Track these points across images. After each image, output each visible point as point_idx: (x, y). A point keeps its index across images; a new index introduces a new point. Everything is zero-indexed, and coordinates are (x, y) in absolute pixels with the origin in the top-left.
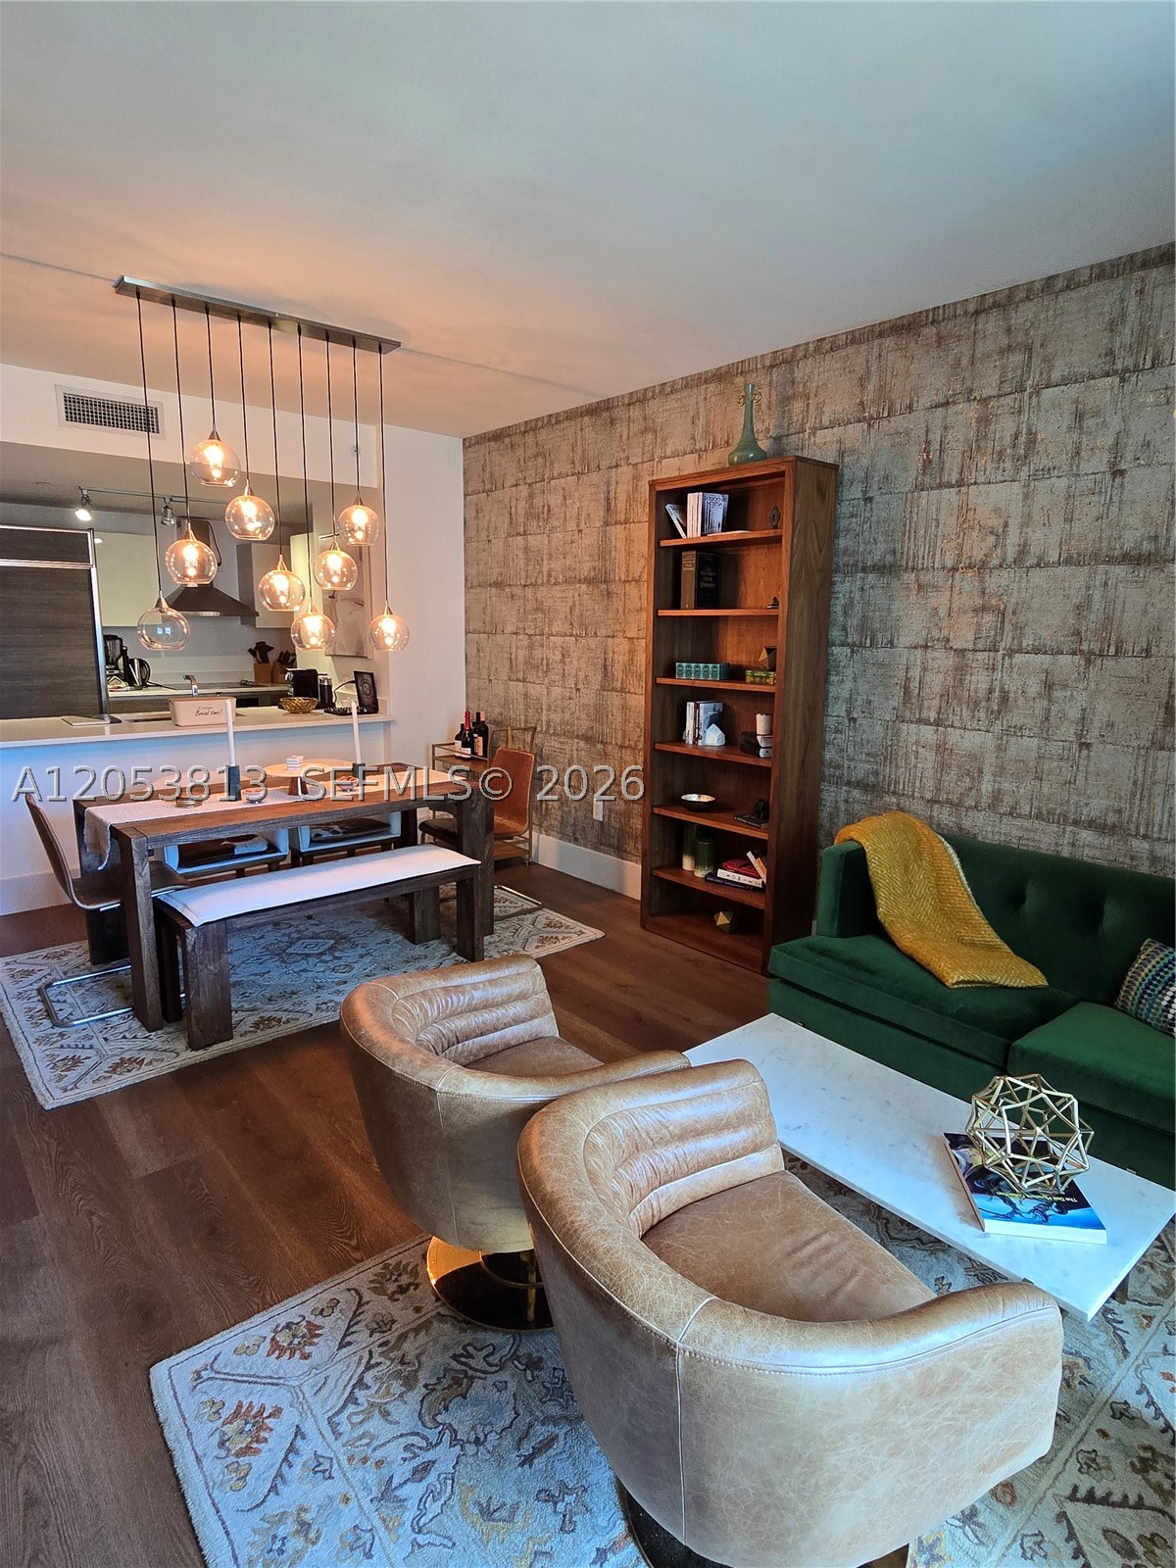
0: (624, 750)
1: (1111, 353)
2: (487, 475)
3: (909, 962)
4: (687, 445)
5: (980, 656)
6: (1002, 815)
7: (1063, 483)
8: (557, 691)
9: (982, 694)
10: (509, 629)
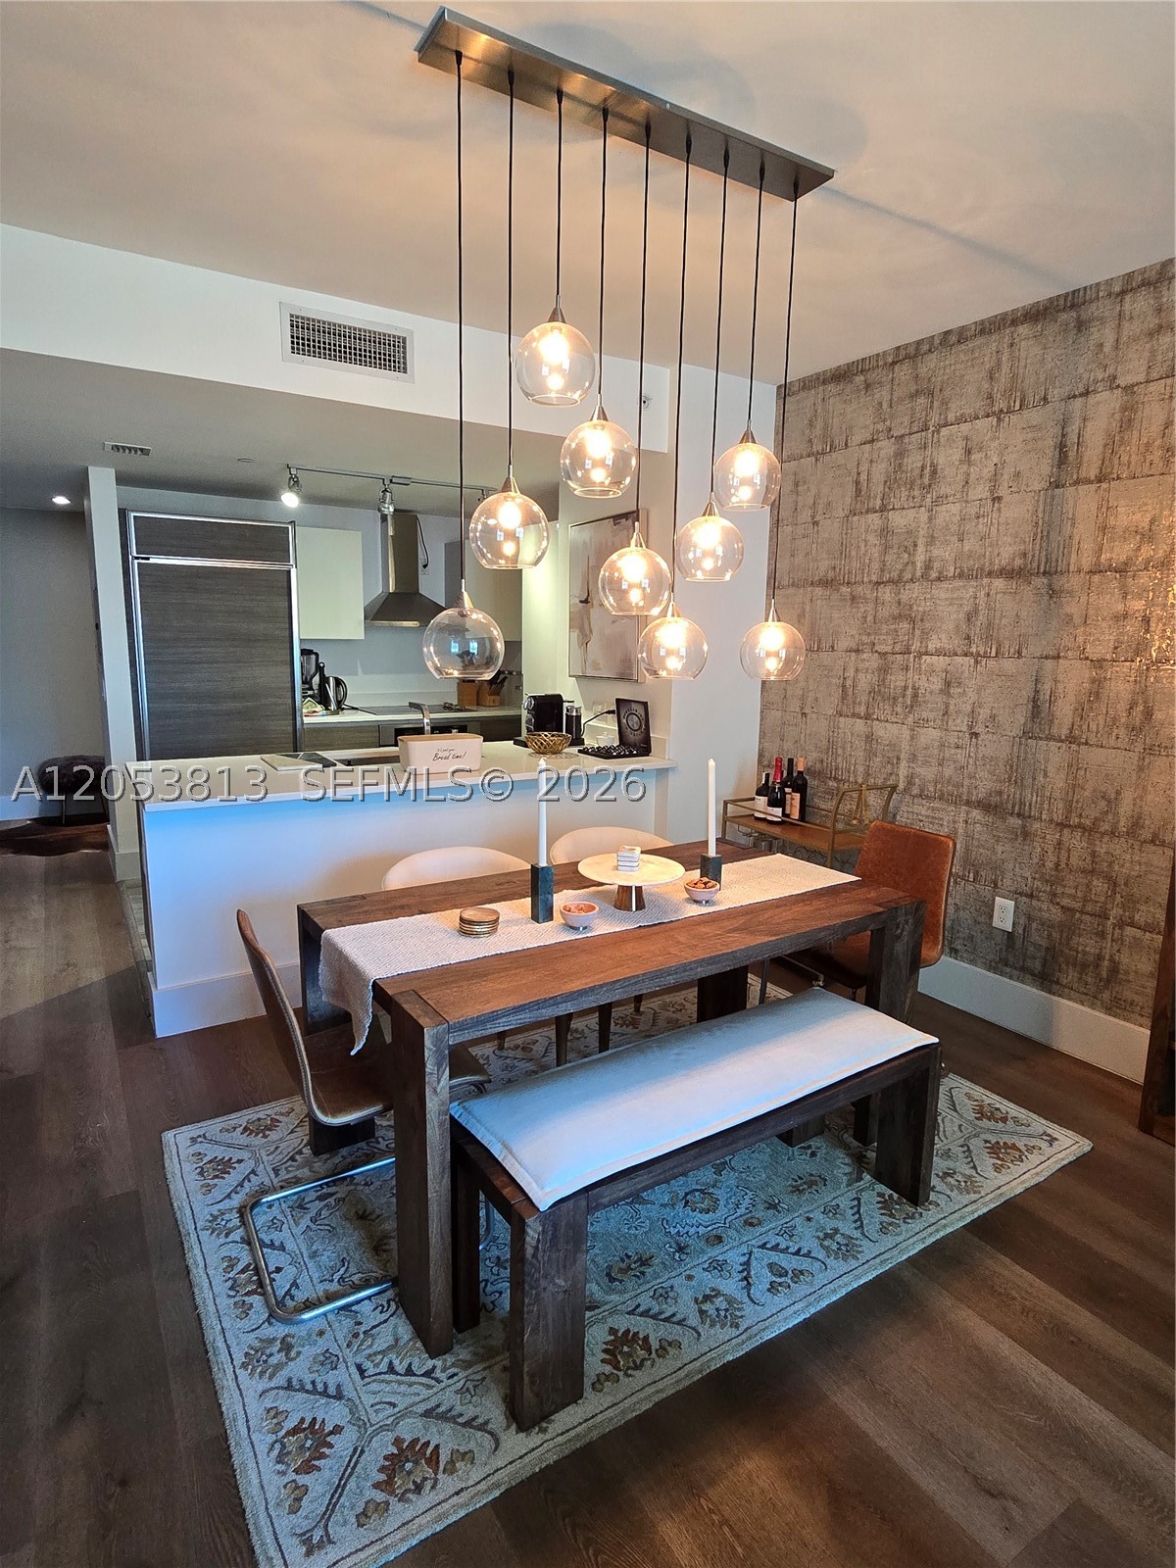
0: (1066, 831)
2: (818, 431)
10: (844, 644)
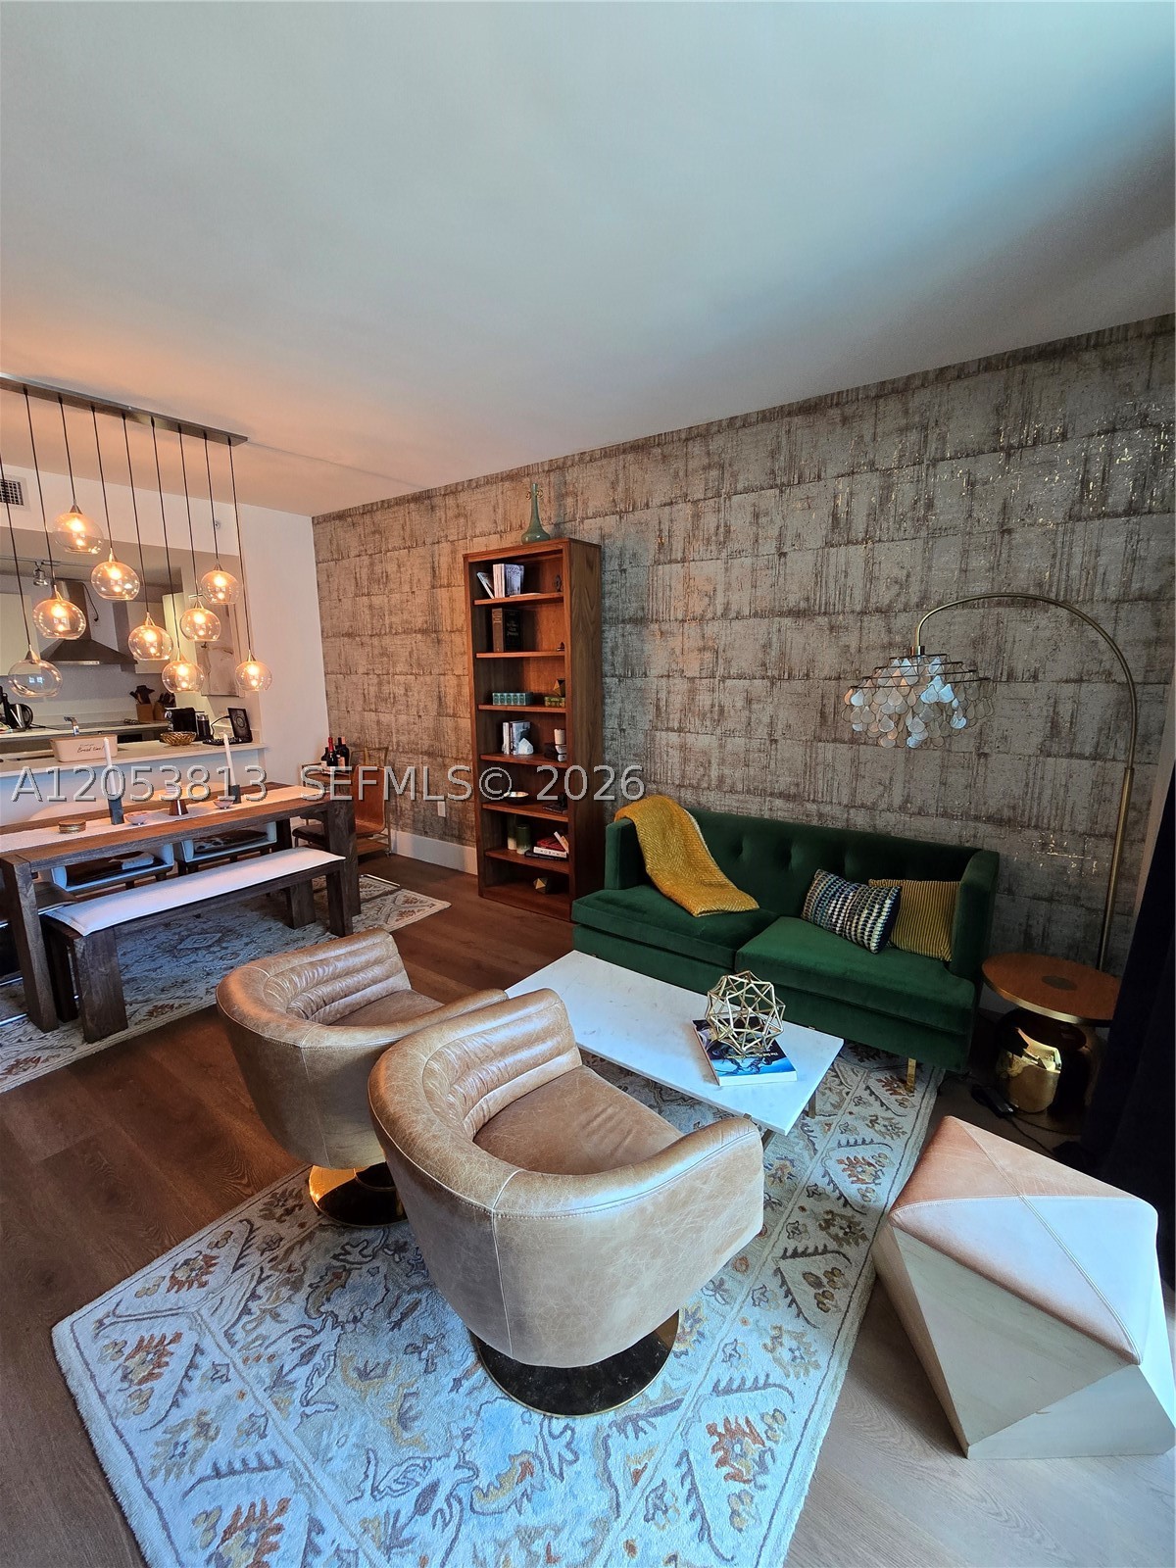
1: (773, 472)
2: (335, 547)
3: (668, 902)
4: (490, 527)
5: (704, 681)
6: (725, 792)
7: (748, 561)
8: (403, 718)
9: (707, 708)
